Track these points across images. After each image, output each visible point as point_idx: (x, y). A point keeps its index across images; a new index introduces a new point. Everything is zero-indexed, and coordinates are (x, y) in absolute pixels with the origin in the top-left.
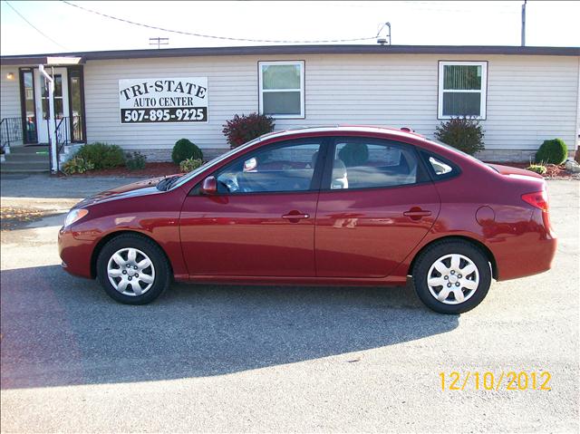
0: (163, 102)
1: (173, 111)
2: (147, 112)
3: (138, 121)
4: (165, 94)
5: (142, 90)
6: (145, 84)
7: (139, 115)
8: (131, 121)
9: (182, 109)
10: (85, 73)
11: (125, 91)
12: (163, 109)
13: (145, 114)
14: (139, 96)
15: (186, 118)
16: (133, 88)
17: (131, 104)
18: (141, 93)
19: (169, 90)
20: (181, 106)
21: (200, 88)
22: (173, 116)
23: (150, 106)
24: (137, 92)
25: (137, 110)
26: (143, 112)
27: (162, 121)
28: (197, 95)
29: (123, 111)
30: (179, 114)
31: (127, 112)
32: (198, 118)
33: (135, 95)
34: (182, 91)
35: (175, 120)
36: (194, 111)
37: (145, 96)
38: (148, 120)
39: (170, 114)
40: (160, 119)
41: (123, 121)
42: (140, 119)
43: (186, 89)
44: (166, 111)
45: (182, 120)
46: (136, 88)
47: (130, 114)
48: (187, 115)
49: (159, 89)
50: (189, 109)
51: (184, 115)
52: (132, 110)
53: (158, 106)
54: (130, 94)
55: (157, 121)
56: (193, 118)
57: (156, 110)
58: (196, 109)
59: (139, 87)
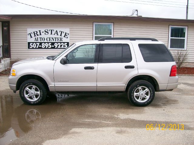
0: (48, 39)
1: (53, 44)
2: (41, 44)
3: (36, 48)
4: (49, 36)
5: (39, 33)
6: (40, 31)
7: (37, 45)
8: (33, 48)
9: (57, 43)
10: (11, 25)
11: (30, 34)
12: (48, 43)
13: (40, 45)
14: (37, 37)
15: (59, 47)
16: (34, 32)
17: (33, 40)
18: (38, 35)
19: (51, 34)
20: (57, 41)
21: (66, 33)
22: (53, 46)
23: (42, 41)
24: (36, 35)
25: (36, 43)
26: (38, 44)
27: (48, 48)
28: (65, 37)
29: (29, 43)
30: (56, 45)
31: (31, 44)
32: (65, 47)
33: (35, 36)
34: (57, 35)
35: (54, 48)
36: (63, 44)
37: (40, 36)
38: (41, 48)
39: (52, 45)
40: (46, 47)
41: (29, 48)
42: (37, 47)
43: (59, 34)
44: (49, 44)
45: (57, 48)
46: (36, 33)
47: (33, 45)
48: (60, 45)
49: (47, 33)
50: (61, 43)
51: (58, 46)
52: (33, 43)
53: (46, 41)
54: (33, 35)
55: (45, 48)
56: (62, 47)
57: (45, 43)
58: (64, 43)
59: (37, 32)
